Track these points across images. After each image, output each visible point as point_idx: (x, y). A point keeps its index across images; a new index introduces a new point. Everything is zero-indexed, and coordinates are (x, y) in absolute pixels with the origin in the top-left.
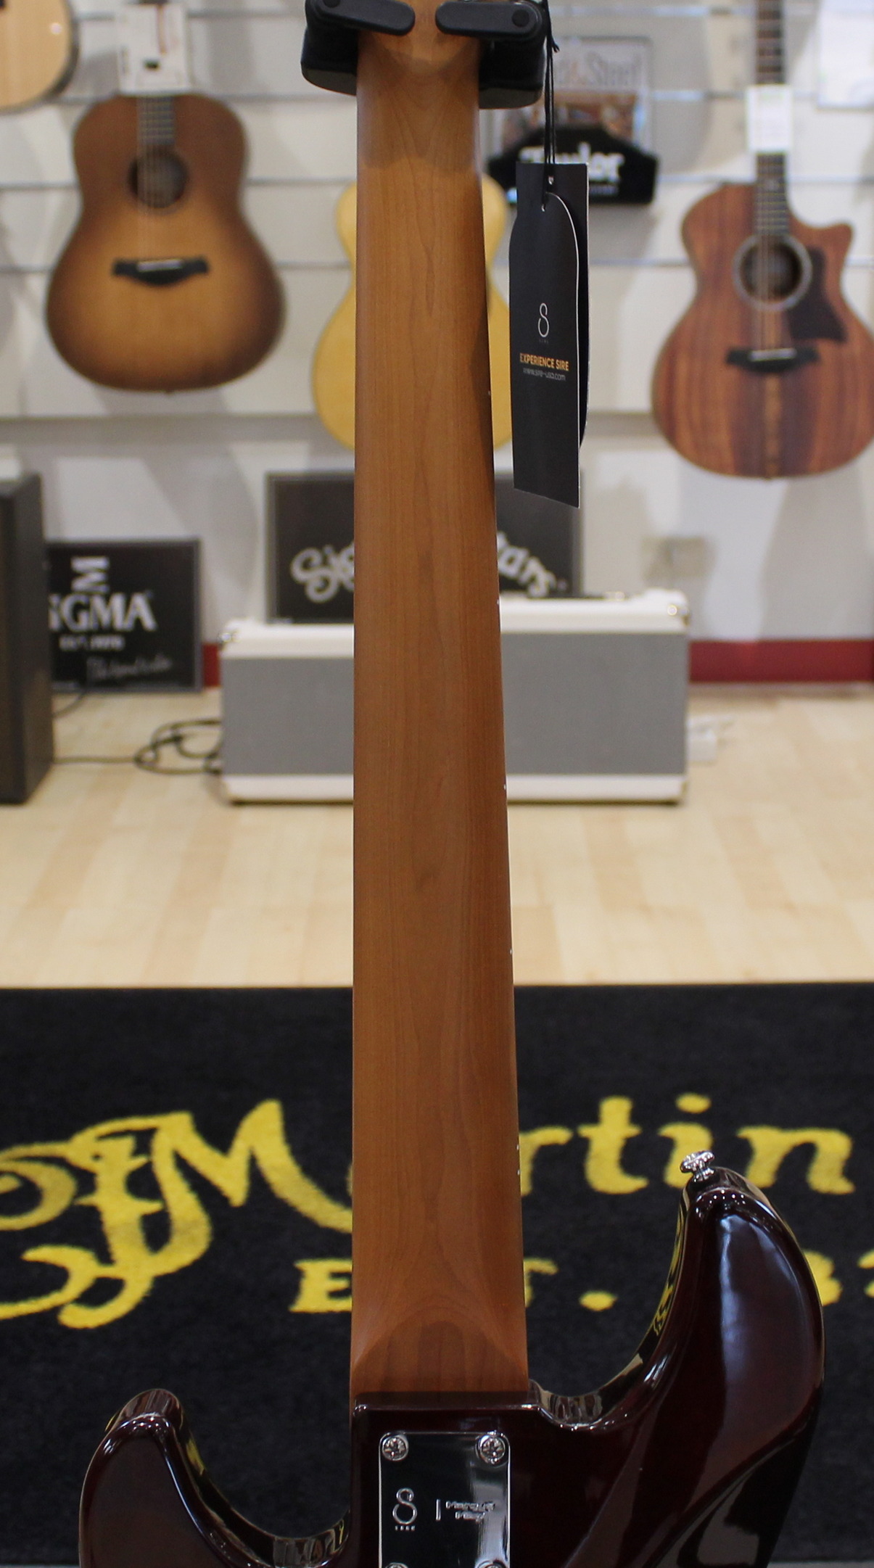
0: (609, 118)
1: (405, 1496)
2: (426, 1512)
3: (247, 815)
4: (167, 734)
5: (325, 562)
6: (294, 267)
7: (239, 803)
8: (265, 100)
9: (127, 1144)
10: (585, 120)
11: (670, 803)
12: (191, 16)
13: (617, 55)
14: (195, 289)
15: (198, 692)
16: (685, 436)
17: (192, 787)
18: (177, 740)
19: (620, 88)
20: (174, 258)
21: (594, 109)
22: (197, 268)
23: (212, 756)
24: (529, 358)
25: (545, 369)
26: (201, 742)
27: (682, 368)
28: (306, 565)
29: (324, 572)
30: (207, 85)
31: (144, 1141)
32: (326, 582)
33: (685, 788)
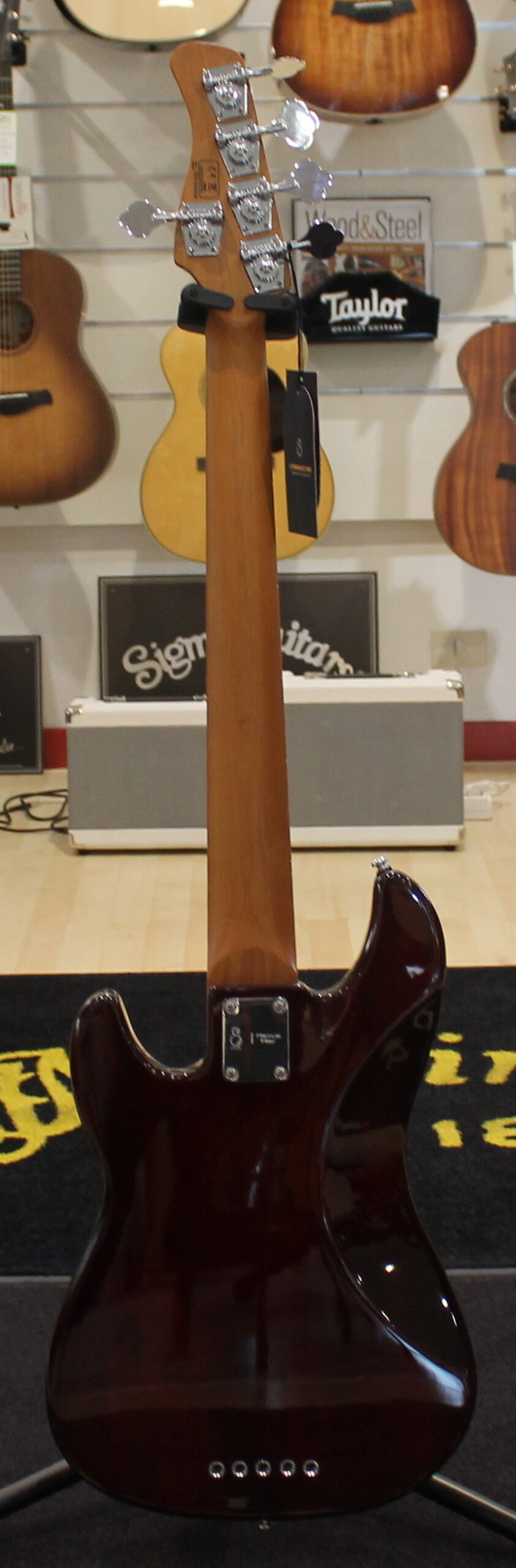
0: (397, 268)
1: (236, 1031)
2: (246, 1039)
3: (90, 860)
4: (17, 802)
5: (151, 656)
6: (121, 397)
7: (83, 852)
8: (97, 252)
9: (19, 1066)
10: (377, 267)
11: (450, 848)
12: (35, 180)
13: (403, 211)
14: (39, 416)
15: (41, 773)
16: (463, 539)
17: (44, 841)
18: (25, 807)
19: (408, 239)
20: (24, 392)
21: (384, 258)
22: (43, 398)
23: (56, 819)
24: (295, 467)
25: (301, 472)
26: (47, 808)
27: (460, 481)
28: (134, 659)
29: (151, 664)
30: (46, 242)
31: (30, 1065)
32: (152, 672)
33: (462, 834)
